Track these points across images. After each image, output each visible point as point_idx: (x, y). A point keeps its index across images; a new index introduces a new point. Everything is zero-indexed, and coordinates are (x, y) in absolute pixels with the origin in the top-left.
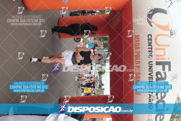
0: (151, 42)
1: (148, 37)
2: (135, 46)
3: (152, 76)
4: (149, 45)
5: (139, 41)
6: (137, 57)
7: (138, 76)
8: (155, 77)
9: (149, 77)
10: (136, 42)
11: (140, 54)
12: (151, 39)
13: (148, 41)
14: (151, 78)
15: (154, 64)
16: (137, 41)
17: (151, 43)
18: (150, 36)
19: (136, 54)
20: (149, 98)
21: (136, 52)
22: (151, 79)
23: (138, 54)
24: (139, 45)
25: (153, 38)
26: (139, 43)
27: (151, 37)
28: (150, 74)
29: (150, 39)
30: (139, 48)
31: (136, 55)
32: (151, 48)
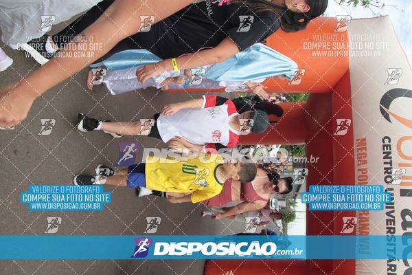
0: (388, 151)
1: (384, 142)
2: (358, 158)
3: (394, 217)
4: (385, 158)
5: (365, 149)
6: (362, 180)
7: (364, 216)
8: (399, 220)
9: (387, 220)
10: (360, 152)
11: (367, 174)
12: (390, 146)
13: (384, 149)
14: (391, 221)
15: (397, 193)
16: (362, 149)
17: (390, 153)
18: (386, 140)
19: (360, 173)
20: (388, 261)
21: (359, 170)
22: (391, 224)
23: (363, 173)
24: (365, 157)
25: (394, 144)
26: (365, 154)
27: (389, 142)
28: (388, 214)
29: (387, 146)
30: (365, 162)
31: (359, 177)
32: (391, 163)
